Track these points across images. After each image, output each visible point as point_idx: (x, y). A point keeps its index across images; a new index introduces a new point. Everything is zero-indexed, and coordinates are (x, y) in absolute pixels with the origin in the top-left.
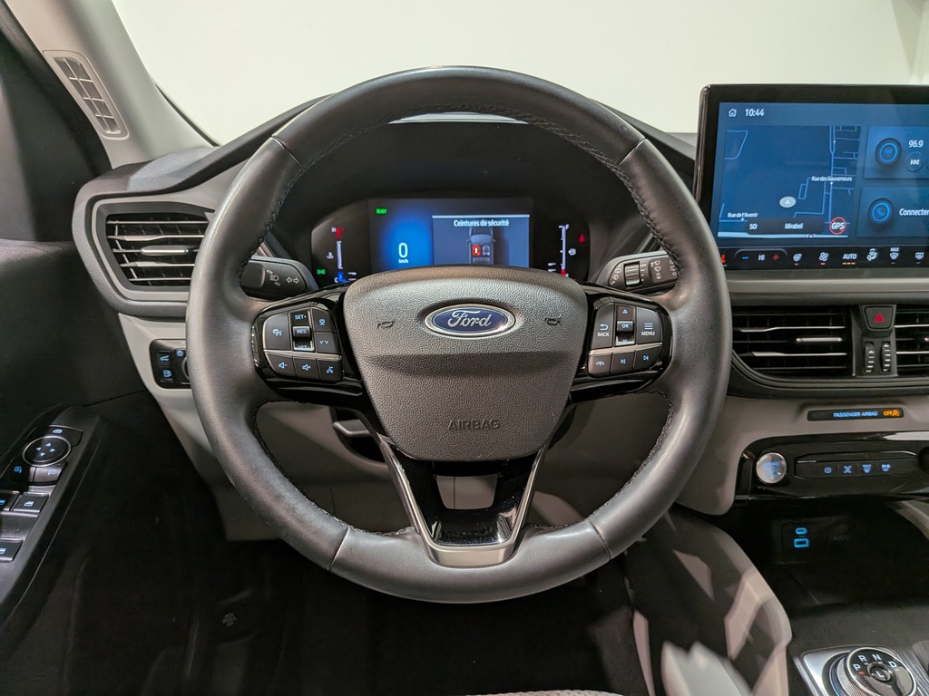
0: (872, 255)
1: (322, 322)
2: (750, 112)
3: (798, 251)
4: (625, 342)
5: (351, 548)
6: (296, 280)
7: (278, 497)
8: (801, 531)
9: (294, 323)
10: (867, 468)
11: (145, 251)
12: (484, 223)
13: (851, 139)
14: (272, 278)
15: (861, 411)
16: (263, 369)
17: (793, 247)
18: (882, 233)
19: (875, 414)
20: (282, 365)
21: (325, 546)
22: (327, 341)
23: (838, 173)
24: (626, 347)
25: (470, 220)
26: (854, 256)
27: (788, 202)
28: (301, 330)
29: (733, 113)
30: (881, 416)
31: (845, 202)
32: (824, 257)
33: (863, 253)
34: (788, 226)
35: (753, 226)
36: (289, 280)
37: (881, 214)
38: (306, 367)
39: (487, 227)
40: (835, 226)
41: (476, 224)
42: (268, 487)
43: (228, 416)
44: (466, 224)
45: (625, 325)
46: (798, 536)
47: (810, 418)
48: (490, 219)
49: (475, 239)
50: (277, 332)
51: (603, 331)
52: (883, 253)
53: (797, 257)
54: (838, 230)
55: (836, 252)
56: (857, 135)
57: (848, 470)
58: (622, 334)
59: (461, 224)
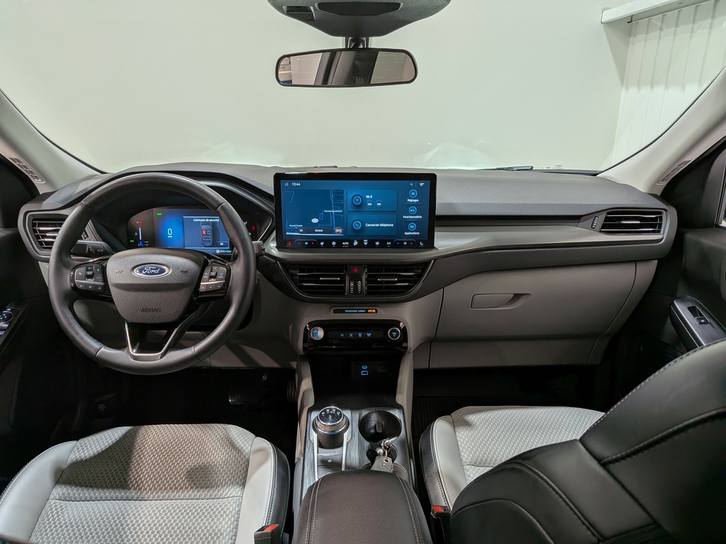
0: (356, 243)
1: (98, 270)
2: (294, 184)
3: (322, 241)
4: (213, 280)
5: (103, 352)
6: (102, 251)
7: (77, 334)
8: (365, 367)
9: (87, 270)
10: (360, 335)
11: (47, 234)
12: (207, 220)
13: (339, 195)
14: (91, 250)
15: (358, 310)
16: (75, 288)
17: (319, 239)
18: (360, 234)
19: (364, 311)
20: (81, 286)
21: (93, 351)
22: (100, 277)
23: (336, 209)
24: (213, 282)
25: (201, 219)
26: (347, 243)
27: (315, 221)
28: (89, 273)
29: (287, 184)
30: (367, 312)
31: (340, 221)
32: (334, 243)
33: (351, 242)
34: (316, 231)
35: (301, 230)
36: (99, 250)
37: (357, 226)
38: (90, 287)
39: (209, 222)
40: (337, 231)
41: (204, 220)
42: (74, 329)
43: (61, 304)
44: (199, 220)
45: (213, 274)
46: (363, 370)
47: (335, 312)
48: (210, 219)
49: (203, 227)
50: (80, 274)
51: (206, 276)
52: (361, 242)
53: (322, 244)
54: (339, 232)
55: (339, 241)
56: (343, 193)
57: (351, 335)
58: (211, 277)
59: (196, 220)
